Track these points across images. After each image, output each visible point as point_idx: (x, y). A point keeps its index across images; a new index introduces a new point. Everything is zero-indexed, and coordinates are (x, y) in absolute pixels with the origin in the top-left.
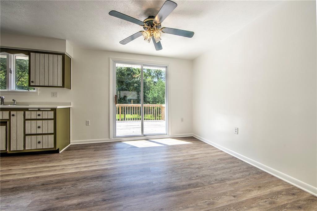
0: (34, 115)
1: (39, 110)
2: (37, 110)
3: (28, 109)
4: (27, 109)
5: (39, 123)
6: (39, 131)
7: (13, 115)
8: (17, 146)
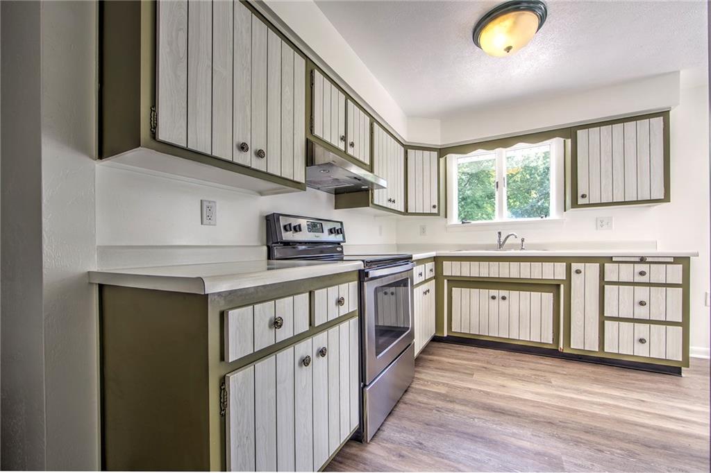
0: (626, 273)
1: (642, 260)
2: (638, 260)
3: (612, 257)
4: (610, 259)
5: (642, 293)
6: (641, 313)
7: (578, 272)
8: (583, 338)
